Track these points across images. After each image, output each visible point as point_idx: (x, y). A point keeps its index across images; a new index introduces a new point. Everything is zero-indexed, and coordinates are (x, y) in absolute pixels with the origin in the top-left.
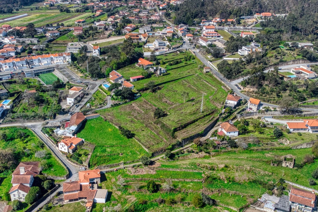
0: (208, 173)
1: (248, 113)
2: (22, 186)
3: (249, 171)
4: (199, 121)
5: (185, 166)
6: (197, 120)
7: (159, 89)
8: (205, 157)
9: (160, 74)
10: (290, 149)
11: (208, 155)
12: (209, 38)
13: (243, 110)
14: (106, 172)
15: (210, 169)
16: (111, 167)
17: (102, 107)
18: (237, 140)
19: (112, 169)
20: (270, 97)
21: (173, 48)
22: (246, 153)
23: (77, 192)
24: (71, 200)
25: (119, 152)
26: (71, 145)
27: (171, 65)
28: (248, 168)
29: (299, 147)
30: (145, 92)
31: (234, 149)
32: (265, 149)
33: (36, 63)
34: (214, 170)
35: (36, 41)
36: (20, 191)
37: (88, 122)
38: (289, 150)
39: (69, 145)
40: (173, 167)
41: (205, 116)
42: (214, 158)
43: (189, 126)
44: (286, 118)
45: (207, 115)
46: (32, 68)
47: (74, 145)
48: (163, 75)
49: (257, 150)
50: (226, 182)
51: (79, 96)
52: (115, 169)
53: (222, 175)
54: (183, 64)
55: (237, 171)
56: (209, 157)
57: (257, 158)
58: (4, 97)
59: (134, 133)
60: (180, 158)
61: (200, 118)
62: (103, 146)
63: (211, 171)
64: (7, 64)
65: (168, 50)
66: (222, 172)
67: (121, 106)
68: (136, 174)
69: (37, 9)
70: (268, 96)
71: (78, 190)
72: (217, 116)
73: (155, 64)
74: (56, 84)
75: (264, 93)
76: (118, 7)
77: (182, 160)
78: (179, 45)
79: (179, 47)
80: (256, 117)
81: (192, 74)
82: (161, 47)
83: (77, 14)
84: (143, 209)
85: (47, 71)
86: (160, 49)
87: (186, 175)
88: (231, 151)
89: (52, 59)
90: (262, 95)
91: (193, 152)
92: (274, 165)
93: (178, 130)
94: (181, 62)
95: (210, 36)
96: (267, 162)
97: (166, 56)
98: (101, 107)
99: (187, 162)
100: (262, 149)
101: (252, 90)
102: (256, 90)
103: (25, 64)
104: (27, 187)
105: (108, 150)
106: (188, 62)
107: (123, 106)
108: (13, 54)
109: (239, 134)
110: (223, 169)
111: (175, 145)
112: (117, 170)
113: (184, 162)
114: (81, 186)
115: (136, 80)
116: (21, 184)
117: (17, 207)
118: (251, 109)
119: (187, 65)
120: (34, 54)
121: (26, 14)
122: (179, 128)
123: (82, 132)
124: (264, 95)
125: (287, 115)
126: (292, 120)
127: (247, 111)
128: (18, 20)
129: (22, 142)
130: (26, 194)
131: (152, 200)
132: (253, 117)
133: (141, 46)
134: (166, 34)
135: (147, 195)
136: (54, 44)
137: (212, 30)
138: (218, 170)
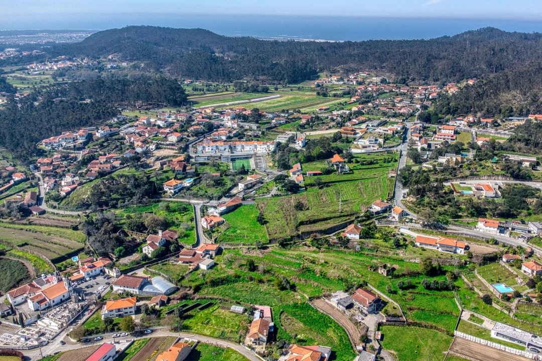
0: (307, 264)
1: (389, 221)
2: (152, 244)
3: (345, 271)
4: (332, 220)
5: (292, 256)
6: (330, 218)
7: (328, 186)
8: (314, 252)
9: (341, 173)
10: (402, 260)
11: (318, 250)
12: (439, 140)
13: (385, 217)
14: (225, 249)
15: (311, 262)
16: (231, 245)
17: (264, 195)
18: (356, 243)
19: (230, 247)
20: (423, 210)
21: (384, 148)
22: (356, 255)
23: (190, 257)
24: (184, 262)
25: (246, 235)
26: (211, 222)
27: (363, 164)
28: (345, 267)
29: (413, 261)
30: (313, 187)
31: (346, 250)
32: (376, 256)
33: (239, 148)
34: (314, 263)
35: (256, 127)
36: (149, 247)
37: (242, 207)
38: (400, 261)
39: (209, 221)
40: (280, 254)
41: (340, 216)
42: (323, 254)
43: (319, 223)
44: (424, 232)
45: (344, 216)
46: (233, 153)
47: (213, 223)
48: (344, 174)
49: (368, 254)
50: (317, 276)
51: (251, 183)
52: (233, 247)
53: (318, 268)
54: (377, 166)
55: (334, 268)
56: (319, 252)
57: (361, 261)
58: (189, 176)
59: (269, 221)
60: (292, 248)
61: (334, 217)
62: (237, 228)
63: (311, 264)
64: (210, 146)
65: (378, 149)
66: (320, 267)
67: (281, 197)
68: (247, 254)
69: (299, 89)
70: (422, 208)
71: (191, 256)
72: (353, 218)
73: (347, 161)
74: (240, 170)
75: (419, 204)
76: (387, 93)
77: (293, 250)
78: (395, 144)
79: (393, 147)
80: (393, 226)
81: (376, 176)
82: (372, 145)
83: (333, 98)
84: (234, 281)
85: (244, 158)
86: (369, 146)
87: (287, 263)
88: (341, 251)
89: (256, 147)
90: (416, 207)
91: (306, 245)
92: (371, 270)
93: (304, 224)
94: (377, 163)
95: (441, 138)
96: (367, 266)
97: (369, 155)
98: (262, 196)
99: (296, 253)
100: (373, 255)
101: (412, 199)
102: (414, 200)
103: (228, 148)
104: (156, 245)
105: (239, 231)
106: (385, 165)
107: (283, 197)
108: (224, 138)
109: (360, 238)
110: (322, 264)
111: (294, 236)
112: (234, 249)
113: (293, 253)
114: (195, 253)
115: (312, 175)
116: (152, 242)
117: (143, 258)
118: (394, 217)
119: (381, 166)
120: (244, 140)
121: (279, 96)
122: (307, 222)
123: (229, 214)
124: (418, 206)
125: (427, 229)
126: (430, 235)
127: (389, 219)
128: (265, 101)
129: (179, 215)
130: (153, 250)
131: (245, 277)
132: (390, 226)
133: (351, 142)
134: (387, 131)
135: (245, 272)
136: (272, 131)
137: (450, 131)
138: (318, 264)
